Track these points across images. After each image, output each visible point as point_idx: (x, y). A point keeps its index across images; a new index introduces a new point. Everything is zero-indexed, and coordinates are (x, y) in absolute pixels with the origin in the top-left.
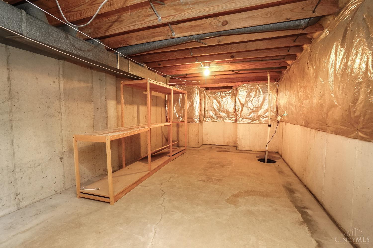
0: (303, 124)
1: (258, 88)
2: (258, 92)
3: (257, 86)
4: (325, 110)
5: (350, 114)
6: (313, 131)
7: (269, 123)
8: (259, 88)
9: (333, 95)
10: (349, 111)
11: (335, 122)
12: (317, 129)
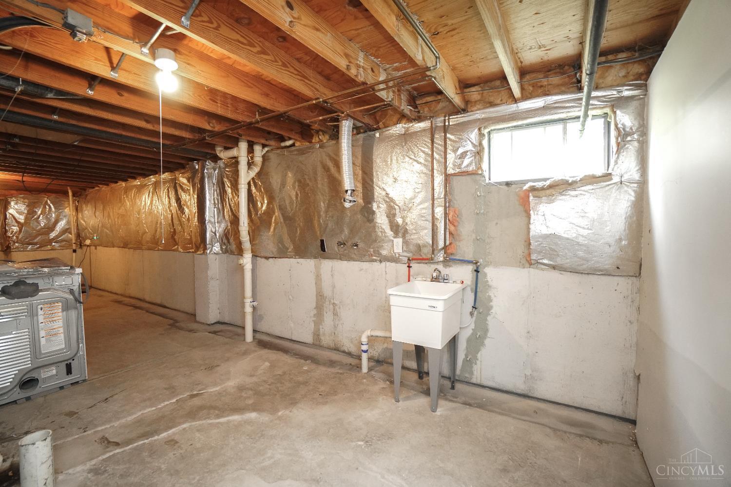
0: (122, 245)
1: (47, 202)
2: (47, 207)
3: (46, 199)
4: (140, 234)
5: (154, 238)
6: (132, 250)
7: (74, 248)
8: (49, 202)
9: (145, 226)
10: (154, 236)
11: (147, 242)
12: (135, 249)
